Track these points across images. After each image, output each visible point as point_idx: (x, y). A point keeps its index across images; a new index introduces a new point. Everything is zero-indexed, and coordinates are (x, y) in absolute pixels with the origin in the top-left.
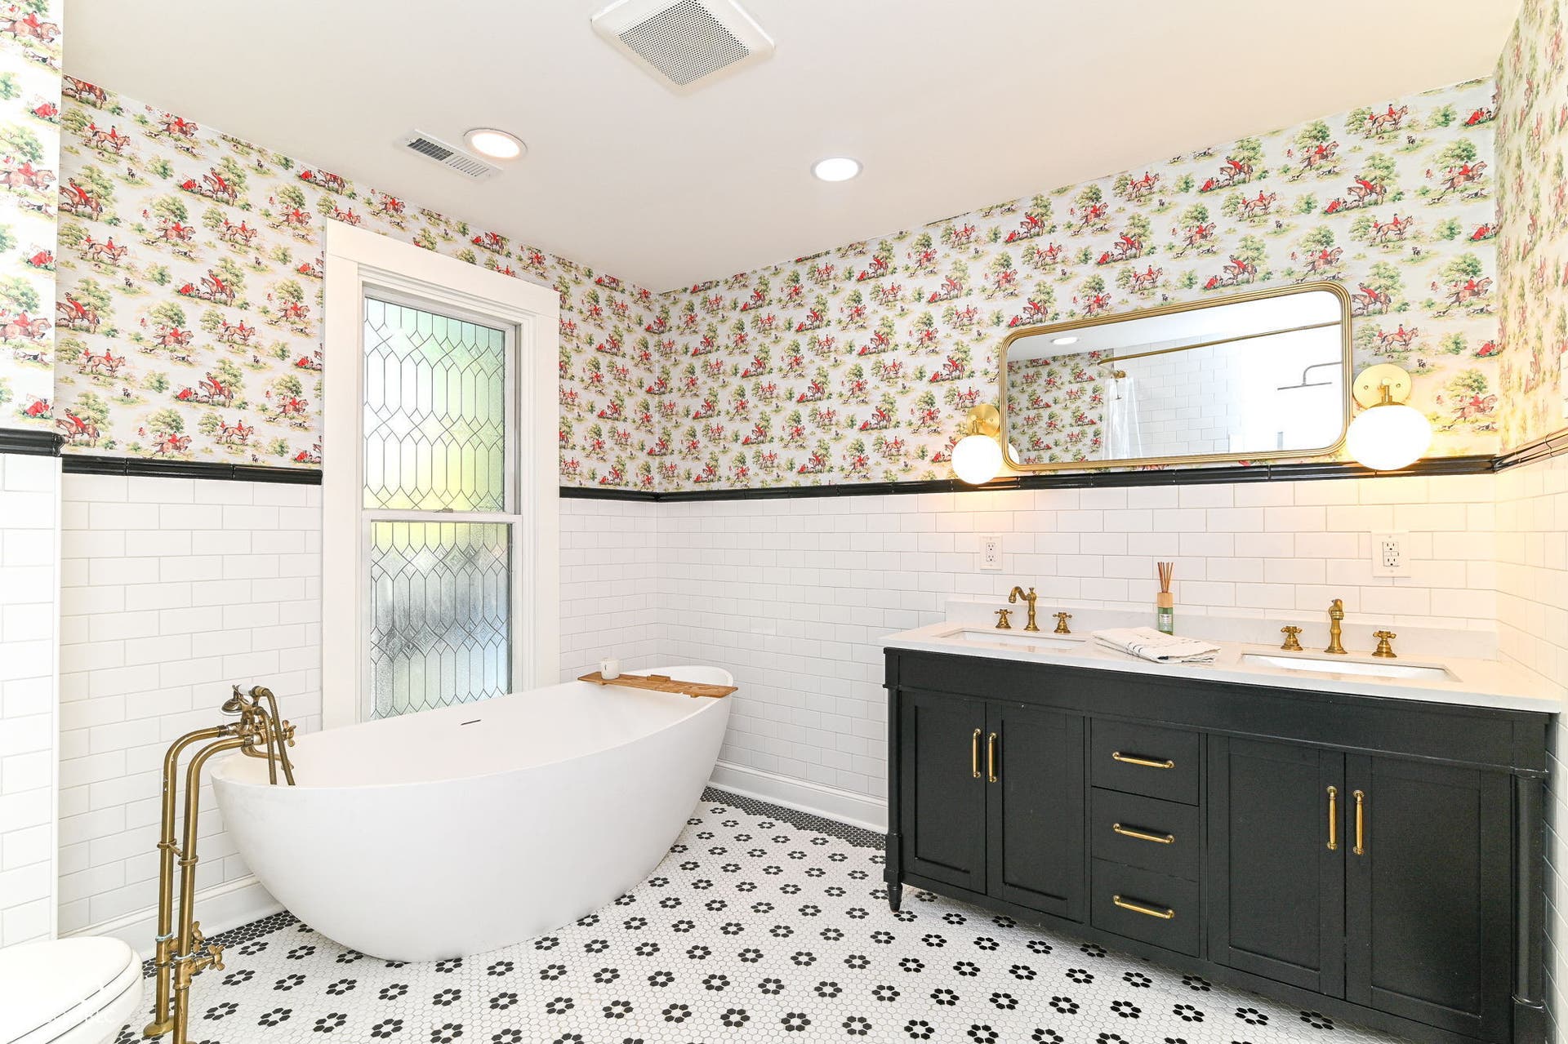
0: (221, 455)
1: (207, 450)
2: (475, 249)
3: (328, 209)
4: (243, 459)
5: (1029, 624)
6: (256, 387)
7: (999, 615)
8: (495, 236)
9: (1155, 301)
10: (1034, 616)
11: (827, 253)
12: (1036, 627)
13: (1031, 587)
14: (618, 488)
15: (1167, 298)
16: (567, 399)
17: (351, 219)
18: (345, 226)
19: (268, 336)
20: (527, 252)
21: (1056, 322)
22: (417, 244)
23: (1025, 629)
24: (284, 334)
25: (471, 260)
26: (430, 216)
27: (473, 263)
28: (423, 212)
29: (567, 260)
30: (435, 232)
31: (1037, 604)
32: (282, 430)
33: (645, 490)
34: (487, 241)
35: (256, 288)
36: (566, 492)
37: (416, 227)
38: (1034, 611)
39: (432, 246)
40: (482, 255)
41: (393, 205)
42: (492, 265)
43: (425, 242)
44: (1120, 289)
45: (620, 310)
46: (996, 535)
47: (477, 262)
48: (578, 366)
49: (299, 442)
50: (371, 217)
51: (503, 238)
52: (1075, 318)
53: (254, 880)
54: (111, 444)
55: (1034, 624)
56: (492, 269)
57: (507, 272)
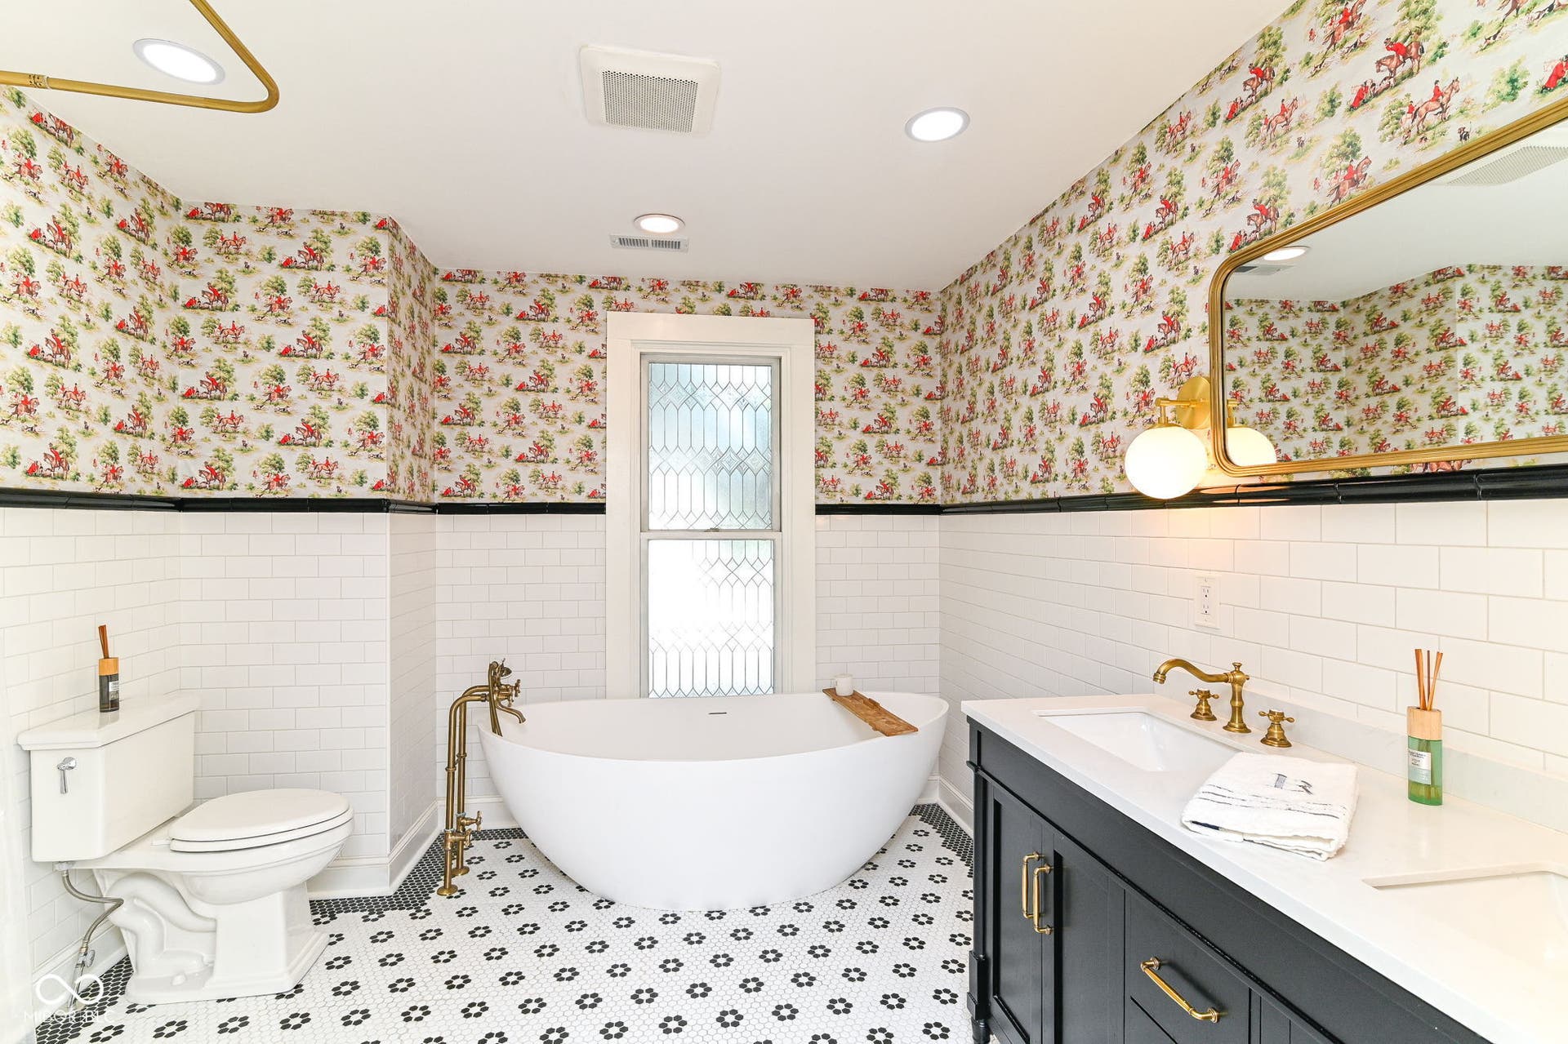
0: (542, 497)
1: (534, 494)
2: (731, 303)
3: (612, 305)
4: (555, 499)
5: (1233, 720)
6: (563, 447)
7: (1196, 699)
8: (749, 285)
9: (1450, 143)
10: (1240, 708)
11: (1054, 204)
12: (1245, 727)
13: (1238, 661)
14: (888, 502)
15: (1467, 134)
16: (824, 420)
17: (627, 307)
18: (623, 314)
19: (570, 409)
20: (782, 290)
21: (1289, 227)
22: (679, 311)
23: (1225, 728)
24: (581, 406)
25: (727, 312)
26: (690, 284)
27: (729, 314)
28: (683, 284)
29: (825, 285)
30: (693, 297)
31: (1247, 688)
32: (581, 476)
33: (924, 503)
34: (741, 291)
35: (563, 377)
36: (822, 510)
37: (677, 300)
38: (1241, 699)
39: (691, 310)
40: (736, 305)
41: (660, 286)
42: (747, 312)
43: (687, 309)
44: (1387, 143)
45: (889, 321)
46: (1213, 574)
47: (733, 312)
48: (839, 385)
49: (591, 484)
50: (642, 300)
51: (757, 285)
52: (1317, 214)
53: (501, 800)
54: (481, 495)
55: (1241, 721)
56: (747, 315)
57: (762, 314)
